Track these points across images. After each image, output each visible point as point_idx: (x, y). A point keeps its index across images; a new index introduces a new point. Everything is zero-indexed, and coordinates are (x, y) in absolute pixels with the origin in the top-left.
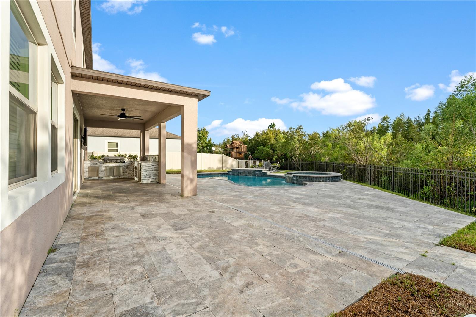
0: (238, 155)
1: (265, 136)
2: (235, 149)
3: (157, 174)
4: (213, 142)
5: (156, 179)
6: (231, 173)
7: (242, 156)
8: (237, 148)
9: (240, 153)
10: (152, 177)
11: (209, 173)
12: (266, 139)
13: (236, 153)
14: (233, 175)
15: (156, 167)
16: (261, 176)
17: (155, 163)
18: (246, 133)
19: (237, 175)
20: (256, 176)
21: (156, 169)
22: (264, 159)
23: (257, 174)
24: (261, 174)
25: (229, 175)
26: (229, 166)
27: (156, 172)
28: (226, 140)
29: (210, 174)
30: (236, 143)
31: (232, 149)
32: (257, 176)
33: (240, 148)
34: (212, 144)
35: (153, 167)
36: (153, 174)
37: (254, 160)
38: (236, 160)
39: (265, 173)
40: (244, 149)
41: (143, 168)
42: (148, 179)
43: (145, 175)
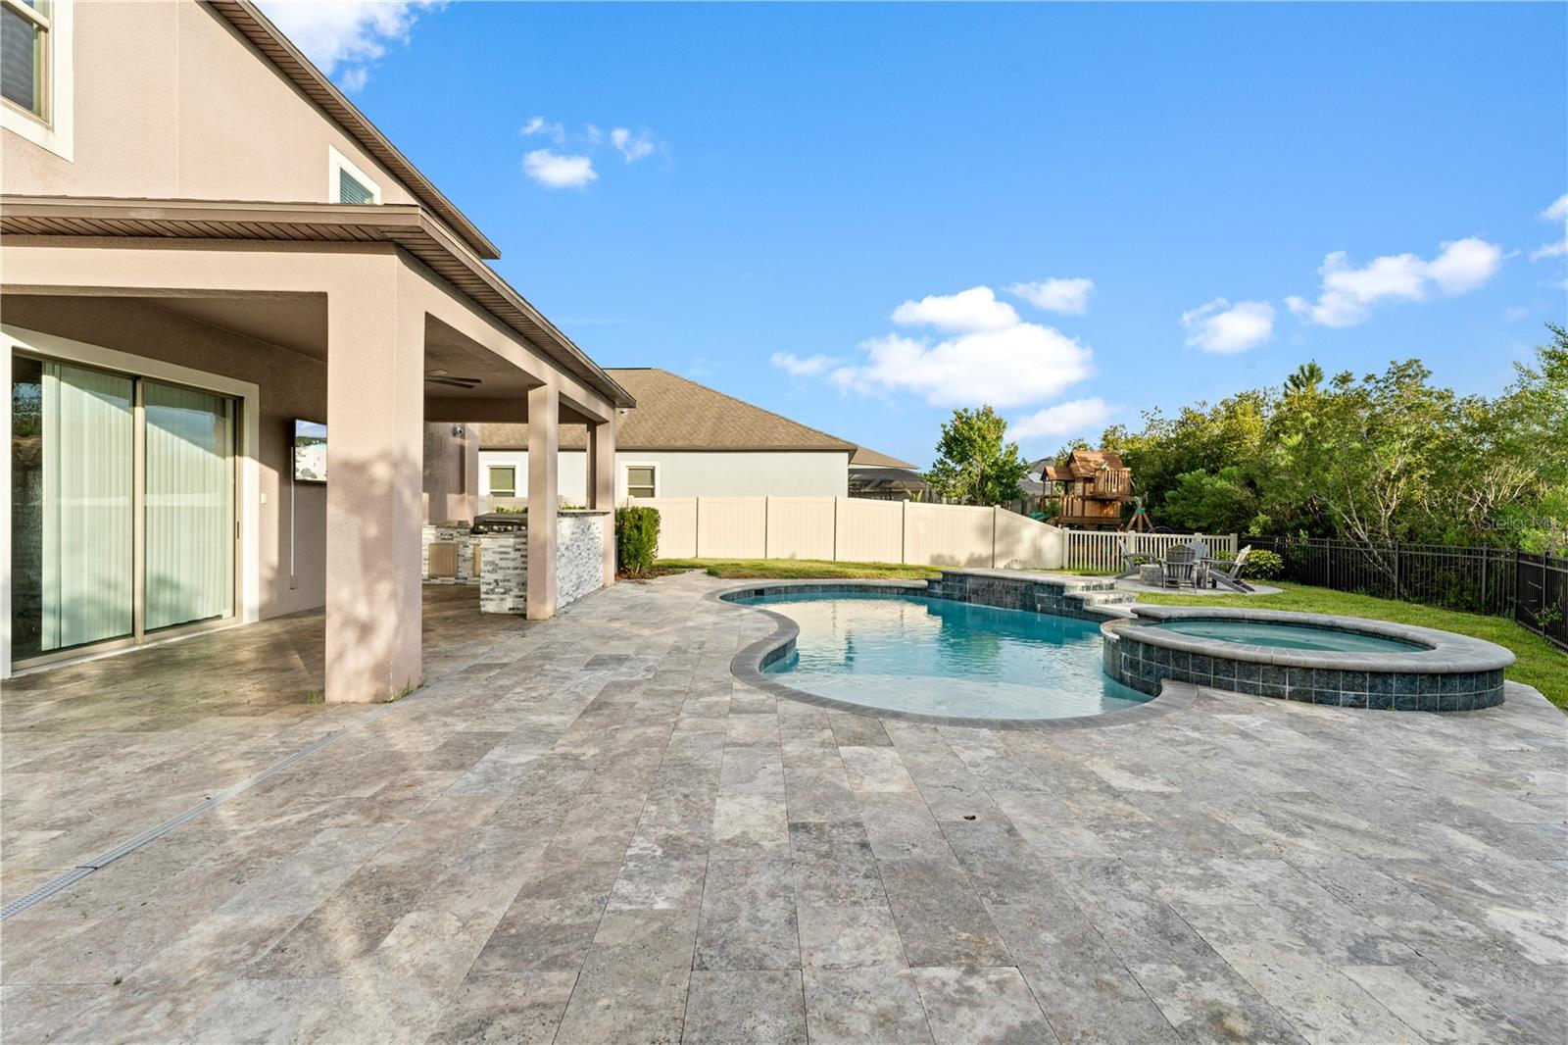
37: (1153, 531)
41: (483, 559)
42: (502, 599)
43: (489, 584)
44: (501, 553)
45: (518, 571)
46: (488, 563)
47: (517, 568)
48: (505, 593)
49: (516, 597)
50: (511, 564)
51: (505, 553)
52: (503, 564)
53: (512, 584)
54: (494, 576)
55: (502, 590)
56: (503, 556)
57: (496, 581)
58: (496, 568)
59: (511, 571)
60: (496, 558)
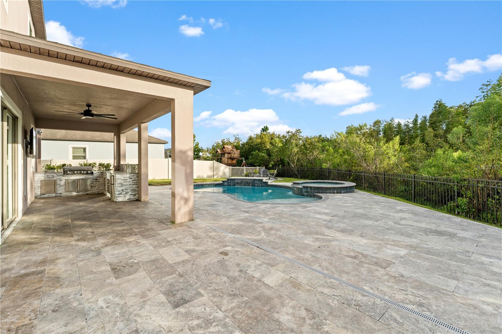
0: (230, 161)
1: (259, 141)
2: (227, 154)
3: (137, 189)
4: (201, 147)
5: (135, 195)
6: (226, 184)
7: (234, 162)
8: (229, 153)
9: (232, 159)
10: (130, 193)
11: (200, 183)
12: (260, 144)
13: (228, 158)
14: (229, 185)
15: (135, 180)
16: (262, 186)
17: (133, 175)
18: (237, 137)
19: (233, 186)
20: (255, 186)
21: (135, 182)
22: (259, 166)
23: (257, 183)
24: (261, 183)
25: (224, 185)
26: (221, 174)
27: (135, 186)
28: (215, 145)
29: (201, 185)
30: (227, 148)
31: (223, 154)
32: (257, 186)
33: (232, 153)
34: (199, 149)
35: (131, 180)
36: (132, 189)
37: (248, 167)
38: (229, 167)
39: (266, 183)
40: (236, 154)
41: (117, 182)
42: (125, 196)
43: (120, 191)
44: (124, 180)
45: (131, 186)
46: (119, 183)
47: (130, 185)
48: (126, 194)
49: (130, 195)
50: (128, 183)
51: (126, 180)
52: (125, 184)
53: (128, 191)
54: (122, 188)
55: (125, 193)
56: (124, 181)
57: (122, 190)
58: (122, 185)
59: (128, 186)
60: (122, 182)
